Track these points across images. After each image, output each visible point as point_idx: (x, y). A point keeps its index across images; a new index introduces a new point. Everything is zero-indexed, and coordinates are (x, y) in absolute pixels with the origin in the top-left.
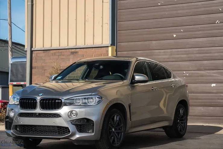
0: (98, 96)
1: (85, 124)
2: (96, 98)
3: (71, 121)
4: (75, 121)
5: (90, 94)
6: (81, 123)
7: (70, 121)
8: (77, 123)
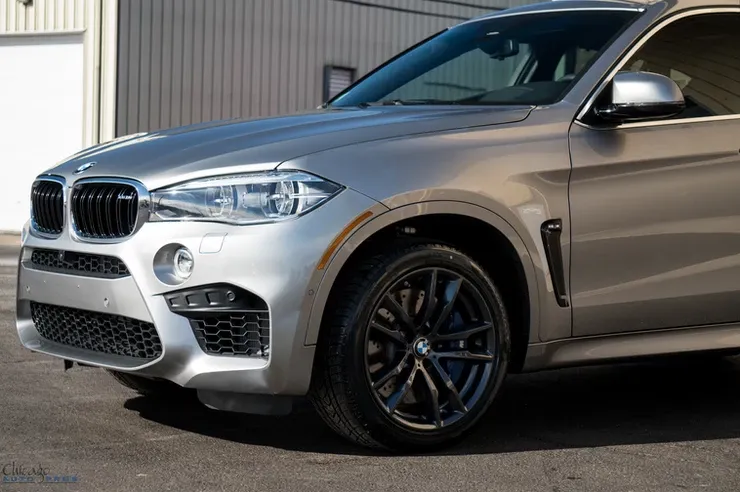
0: (309, 178)
1: (234, 314)
2: (300, 185)
3: (169, 297)
4: (185, 294)
5: (271, 166)
6: (214, 307)
7: (164, 294)
8: (194, 307)
